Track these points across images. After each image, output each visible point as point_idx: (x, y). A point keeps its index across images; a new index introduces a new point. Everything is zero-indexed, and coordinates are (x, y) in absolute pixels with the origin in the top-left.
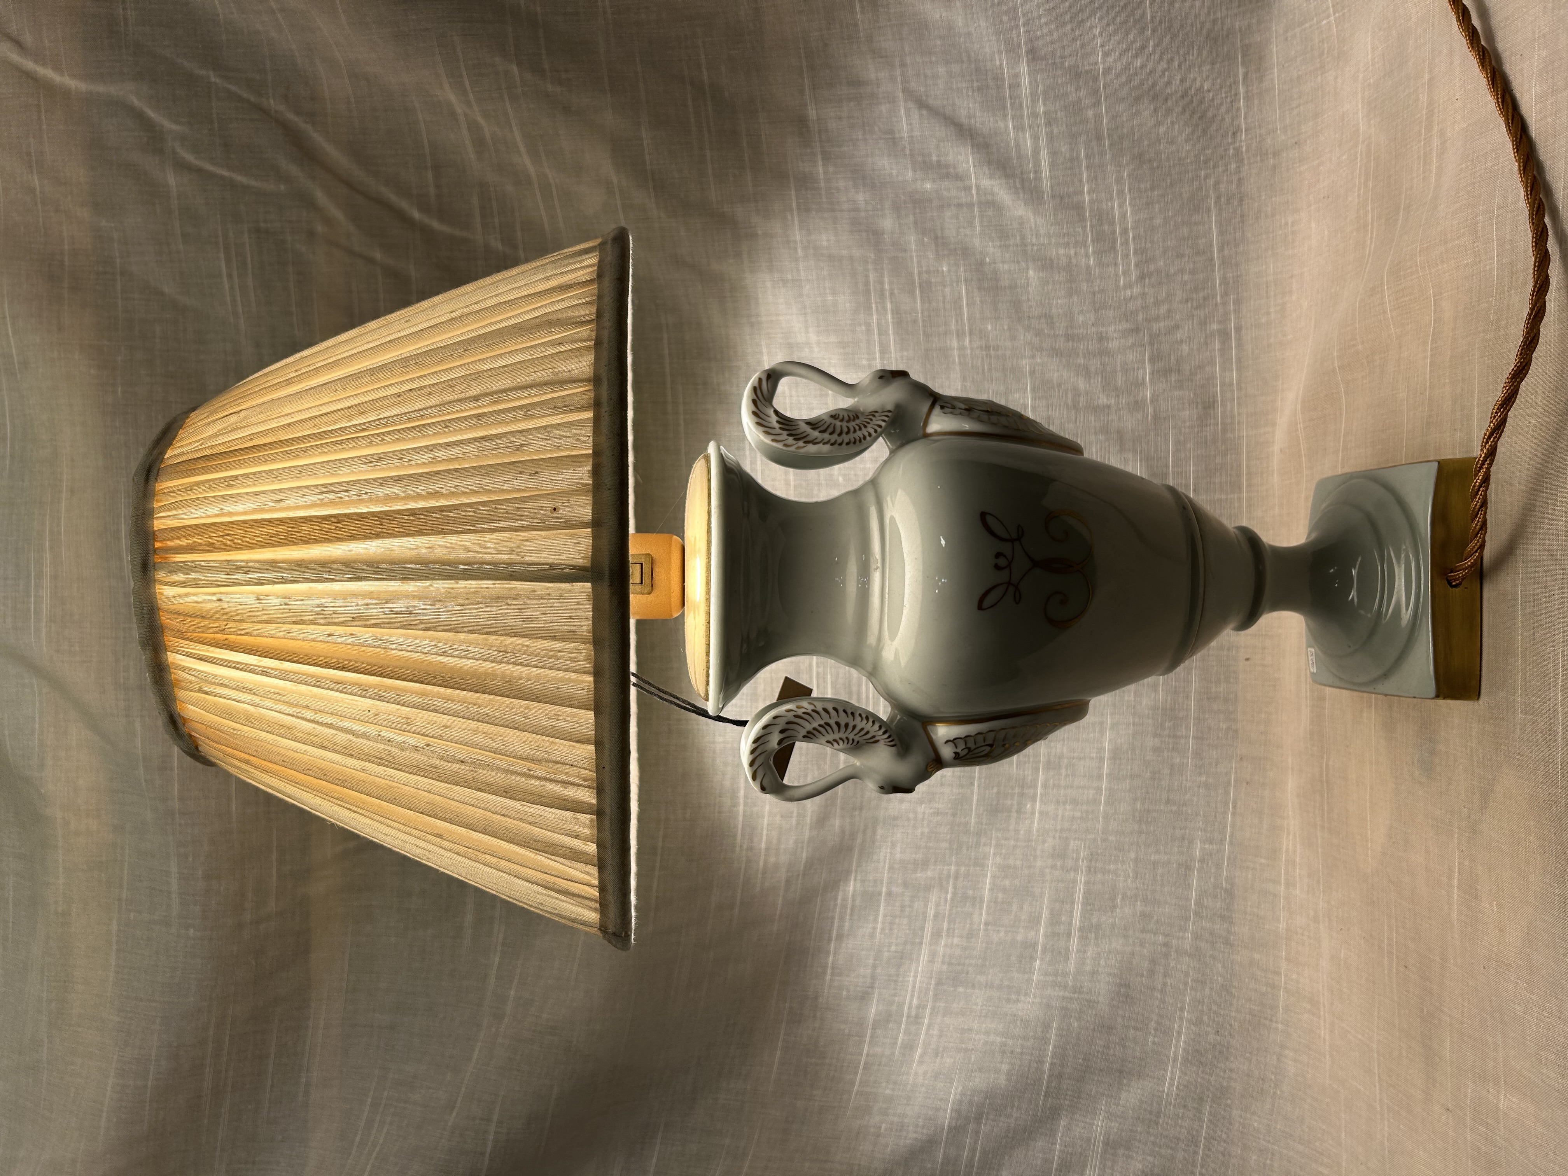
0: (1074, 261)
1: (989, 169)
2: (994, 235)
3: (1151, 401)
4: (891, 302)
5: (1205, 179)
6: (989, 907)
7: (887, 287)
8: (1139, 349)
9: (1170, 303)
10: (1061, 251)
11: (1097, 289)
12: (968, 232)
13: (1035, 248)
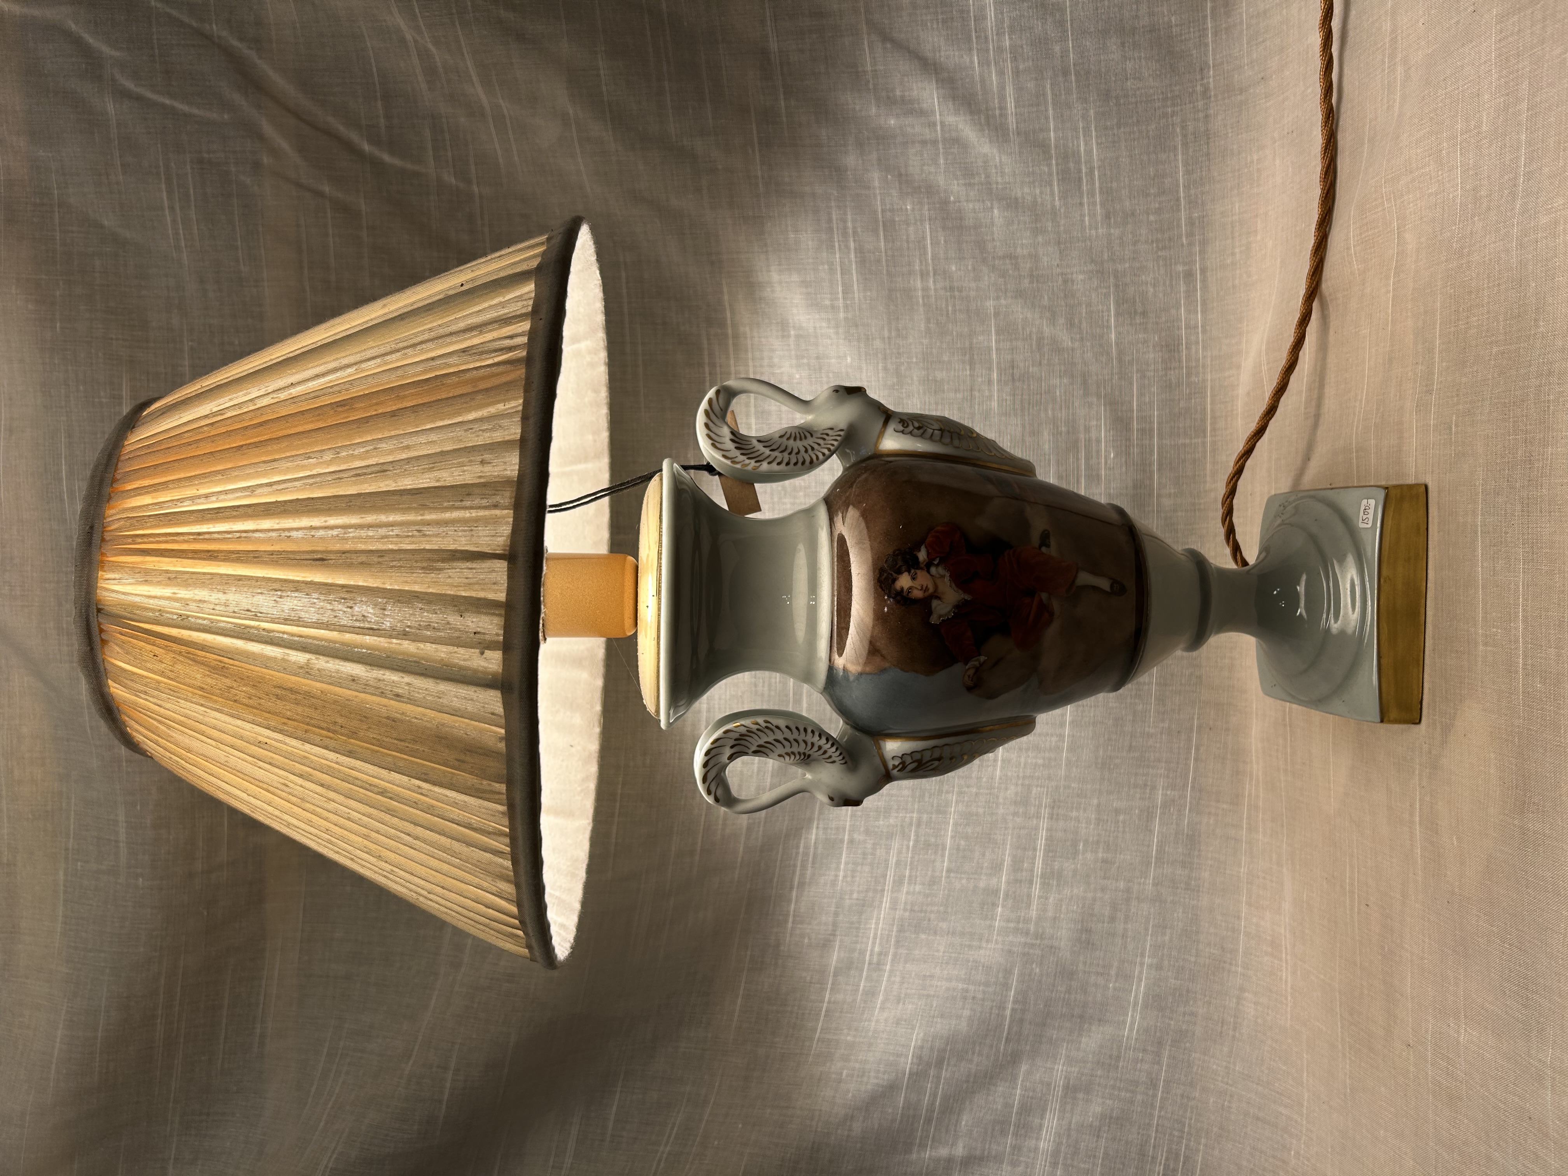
0: (1039, 200)
1: (954, 104)
2: (959, 173)
3: (1117, 344)
4: (854, 241)
5: (1172, 117)
6: (950, 855)
7: (850, 225)
8: (1104, 291)
9: (1135, 243)
10: (1026, 190)
11: (1062, 228)
12: (932, 170)
13: (1000, 186)
